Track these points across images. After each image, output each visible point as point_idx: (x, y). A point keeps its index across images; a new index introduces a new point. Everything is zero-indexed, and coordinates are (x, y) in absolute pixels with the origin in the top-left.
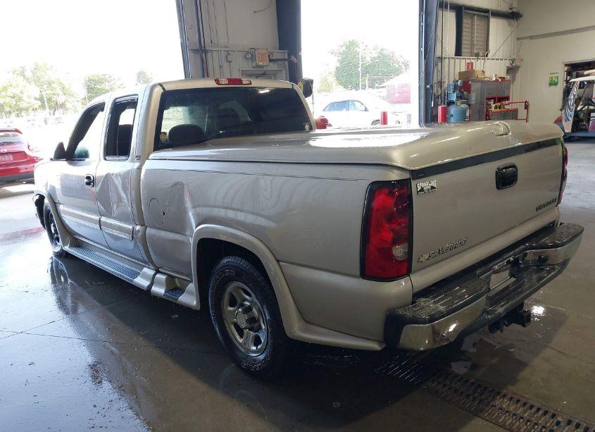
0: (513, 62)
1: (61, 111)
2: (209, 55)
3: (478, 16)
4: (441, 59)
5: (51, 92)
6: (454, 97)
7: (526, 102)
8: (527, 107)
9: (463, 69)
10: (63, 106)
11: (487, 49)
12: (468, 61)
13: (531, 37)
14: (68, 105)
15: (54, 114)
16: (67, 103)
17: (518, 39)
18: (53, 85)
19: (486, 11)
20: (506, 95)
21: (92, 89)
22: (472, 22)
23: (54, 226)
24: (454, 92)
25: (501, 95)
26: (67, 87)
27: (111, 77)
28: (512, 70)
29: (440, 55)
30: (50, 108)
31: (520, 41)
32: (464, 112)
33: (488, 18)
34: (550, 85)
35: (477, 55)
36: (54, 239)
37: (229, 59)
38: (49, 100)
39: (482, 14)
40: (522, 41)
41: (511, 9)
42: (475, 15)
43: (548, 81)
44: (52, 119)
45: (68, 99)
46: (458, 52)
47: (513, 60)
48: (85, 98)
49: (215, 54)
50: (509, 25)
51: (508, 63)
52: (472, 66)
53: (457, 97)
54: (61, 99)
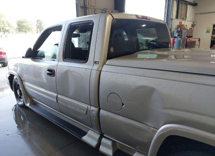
0: (194, 23)
1: (7, 33)
2: (87, 10)
3: (184, 3)
4: (172, 19)
5: (4, 26)
6: (176, 35)
7: (199, 38)
8: (199, 40)
9: (178, 24)
10: (8, 31)
11: (186, 17)
12: (180, 21)
13: (200, 14)
14: (10, 31)
15: (4, 34)
16: (10, 30)
17: (195, 14)
18: (4, 23)
19: (187, 2)
20: (192, 35)
21: (20, 25)
22: (182, 6)
23: (20, 91)
24: (177, 33)
25: (190, 35)
26: (10, 23)
27: (27, 21)
28: (193, 26)
29: (171, 18)
30: (3, 31)
31: (196, 15)
32: (180, 41)
33: (187, 4)
34: (207, 32)
35: (183, 19)
36: (18, 97)
37: (95, 13)
38: (3, 28)
39: (185, 3)
40: (197, 15)
41: (194, 2)
42: (183, 3)
43: (206, 31)
44: (3, 36)
45: (10, 28)
46: (177, 17)
47: (194, 22)
48: (17, 28)
49: (90, 10)
50: (193, 8)
51: (192, 23)
52: (181, 23)
53: (178, 35)
54: (7, 28)
